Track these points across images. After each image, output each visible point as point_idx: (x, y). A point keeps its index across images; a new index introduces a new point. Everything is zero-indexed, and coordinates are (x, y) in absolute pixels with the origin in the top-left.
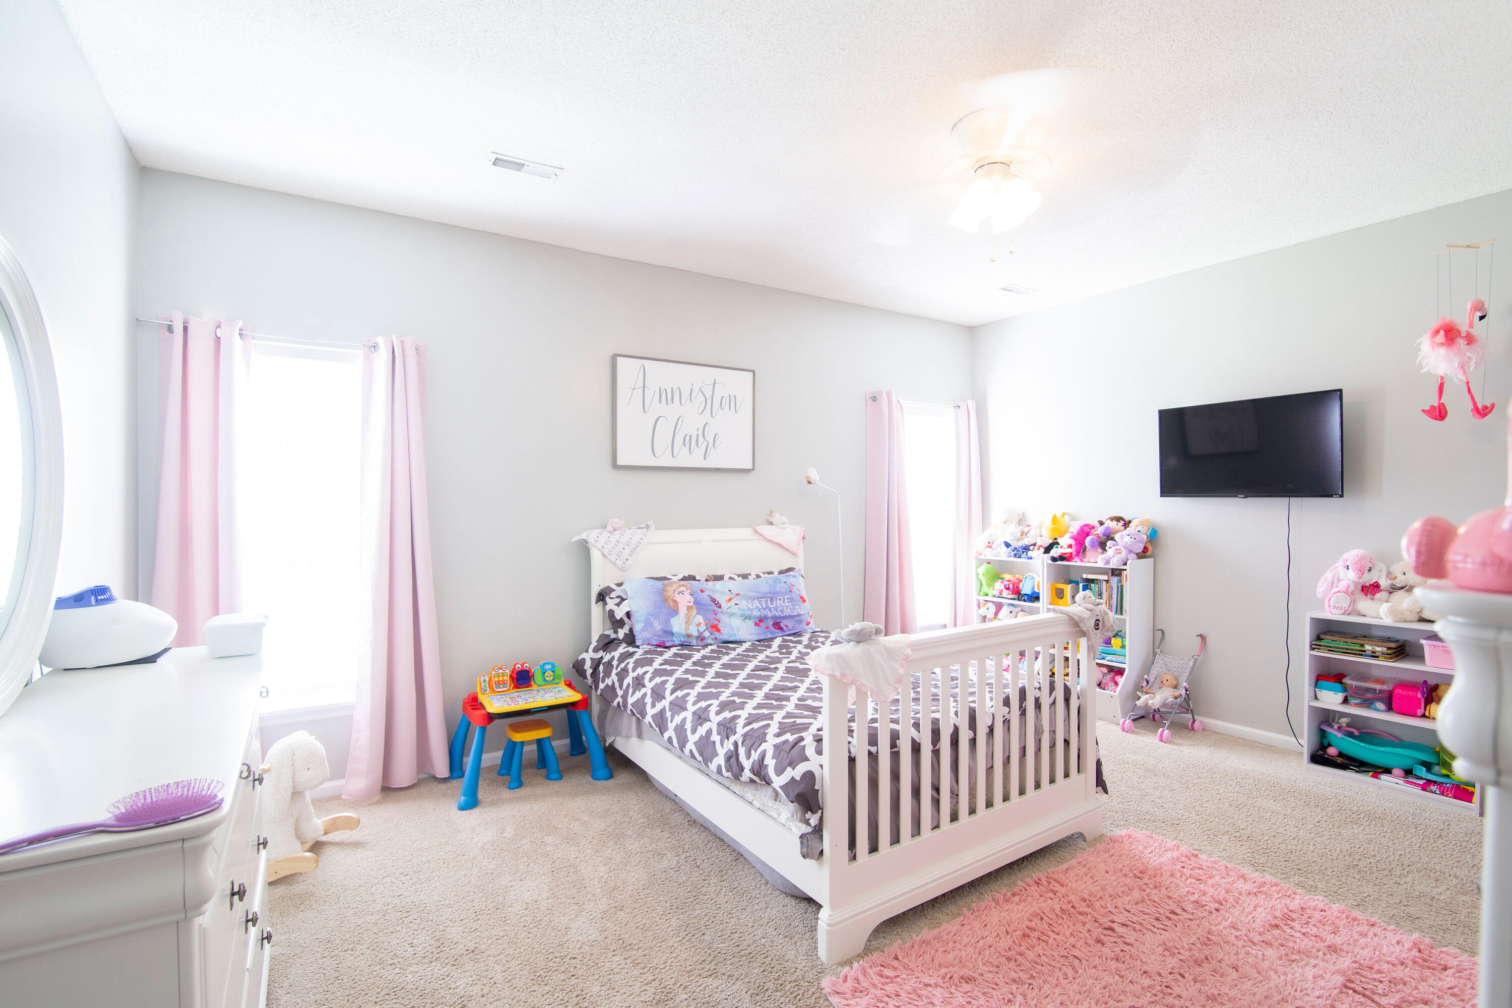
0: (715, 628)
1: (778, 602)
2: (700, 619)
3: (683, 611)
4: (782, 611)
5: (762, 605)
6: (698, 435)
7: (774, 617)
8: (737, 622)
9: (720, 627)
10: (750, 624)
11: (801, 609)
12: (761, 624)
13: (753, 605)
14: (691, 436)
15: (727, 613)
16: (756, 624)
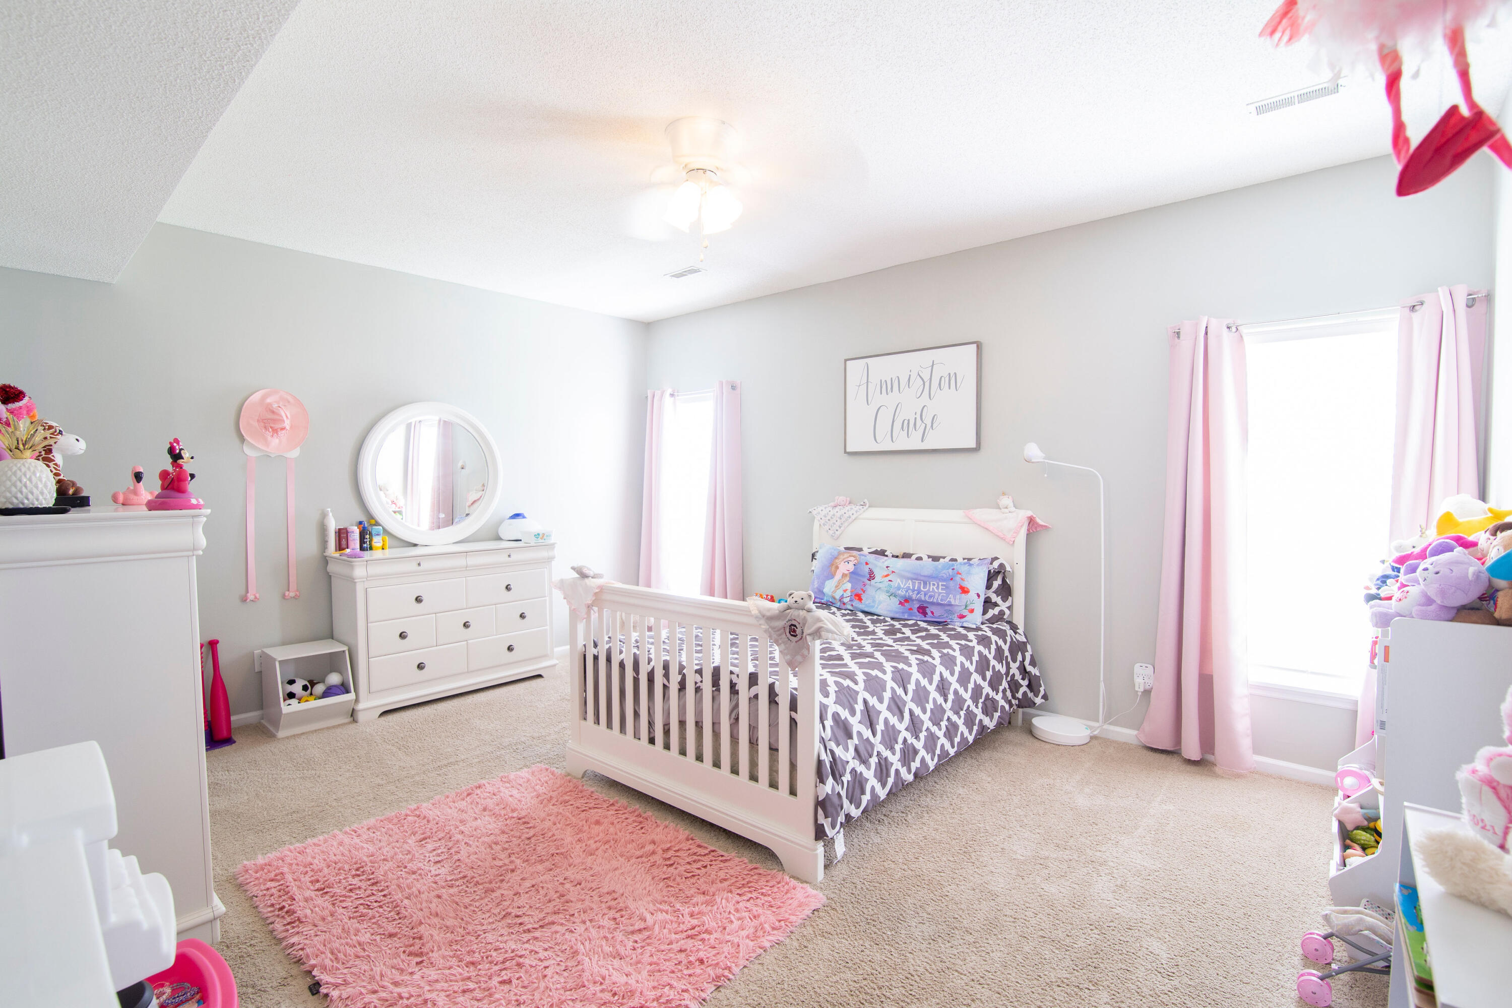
0: (859, 597)
1: (932, 587)
2: (849, 586)
3: (838, 576)
4: (930, 597)
5: (914, 587)
6: (916, 418)
7: (919, 600)
8: (882, 597)
9: (863, 597)
10: (895, 601)
11: (955, 599)
12: (906, 604)
13: (905, 584)
14: (909, 420)
15: (874, 586)
16: (901, 603)
